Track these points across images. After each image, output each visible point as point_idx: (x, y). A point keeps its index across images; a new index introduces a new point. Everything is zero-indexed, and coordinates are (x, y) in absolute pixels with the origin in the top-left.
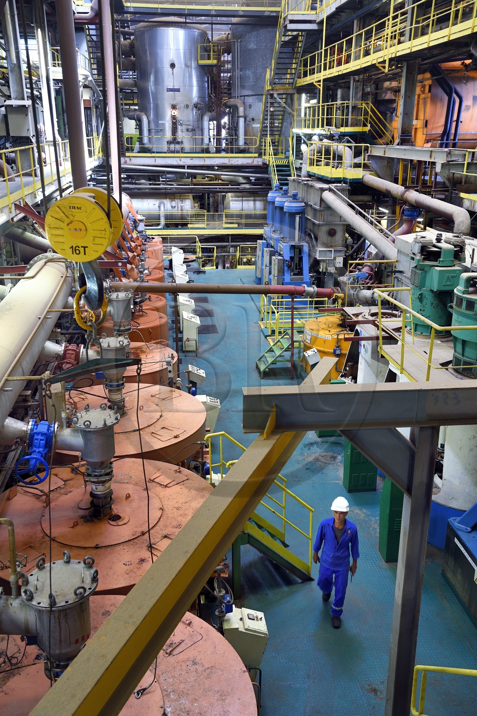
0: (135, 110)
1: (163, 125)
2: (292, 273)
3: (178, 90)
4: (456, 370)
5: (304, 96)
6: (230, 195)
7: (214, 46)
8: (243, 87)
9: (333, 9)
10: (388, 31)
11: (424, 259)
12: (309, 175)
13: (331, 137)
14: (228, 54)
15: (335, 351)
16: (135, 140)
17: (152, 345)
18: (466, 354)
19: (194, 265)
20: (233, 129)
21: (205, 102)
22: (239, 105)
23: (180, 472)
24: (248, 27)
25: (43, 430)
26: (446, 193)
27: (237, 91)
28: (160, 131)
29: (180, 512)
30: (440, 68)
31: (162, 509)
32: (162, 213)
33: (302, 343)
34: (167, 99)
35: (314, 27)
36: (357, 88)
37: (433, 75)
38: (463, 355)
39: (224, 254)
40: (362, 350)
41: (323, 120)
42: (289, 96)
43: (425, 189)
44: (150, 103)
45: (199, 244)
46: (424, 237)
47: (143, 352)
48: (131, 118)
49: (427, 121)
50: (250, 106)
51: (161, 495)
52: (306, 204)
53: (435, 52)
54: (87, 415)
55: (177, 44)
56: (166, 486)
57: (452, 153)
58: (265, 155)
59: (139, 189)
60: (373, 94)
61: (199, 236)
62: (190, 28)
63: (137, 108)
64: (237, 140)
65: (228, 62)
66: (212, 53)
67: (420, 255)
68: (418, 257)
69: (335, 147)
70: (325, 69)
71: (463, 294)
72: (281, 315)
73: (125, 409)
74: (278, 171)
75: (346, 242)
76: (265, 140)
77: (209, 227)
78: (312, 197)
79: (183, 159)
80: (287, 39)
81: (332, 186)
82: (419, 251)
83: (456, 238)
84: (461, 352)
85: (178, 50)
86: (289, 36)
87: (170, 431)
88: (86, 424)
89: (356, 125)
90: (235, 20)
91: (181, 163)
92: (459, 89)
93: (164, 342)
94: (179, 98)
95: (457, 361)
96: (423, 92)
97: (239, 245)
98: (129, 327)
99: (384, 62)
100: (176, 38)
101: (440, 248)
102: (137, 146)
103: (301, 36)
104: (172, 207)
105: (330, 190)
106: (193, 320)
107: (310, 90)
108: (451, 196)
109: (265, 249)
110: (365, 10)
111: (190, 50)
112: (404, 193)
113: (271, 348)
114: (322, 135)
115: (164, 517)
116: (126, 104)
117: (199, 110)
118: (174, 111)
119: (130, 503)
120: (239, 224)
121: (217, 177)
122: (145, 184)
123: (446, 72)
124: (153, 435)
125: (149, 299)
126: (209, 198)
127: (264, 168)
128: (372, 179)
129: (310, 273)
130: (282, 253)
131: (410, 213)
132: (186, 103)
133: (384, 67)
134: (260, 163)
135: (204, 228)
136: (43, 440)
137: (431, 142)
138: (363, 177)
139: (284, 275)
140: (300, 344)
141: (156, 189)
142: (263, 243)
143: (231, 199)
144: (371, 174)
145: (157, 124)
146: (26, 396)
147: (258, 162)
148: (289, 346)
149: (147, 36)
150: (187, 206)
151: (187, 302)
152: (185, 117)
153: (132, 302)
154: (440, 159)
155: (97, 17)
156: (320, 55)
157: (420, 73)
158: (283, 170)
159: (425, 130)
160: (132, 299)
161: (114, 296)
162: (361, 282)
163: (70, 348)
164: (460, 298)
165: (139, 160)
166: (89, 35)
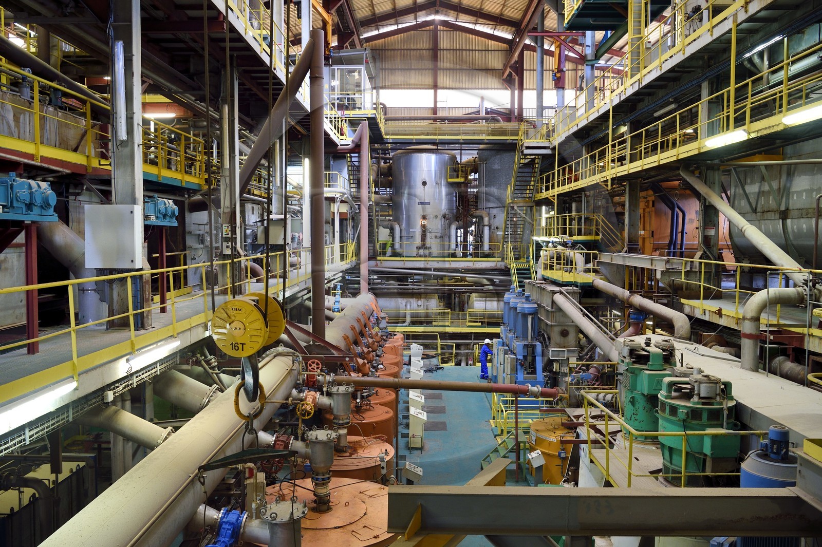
0: (390, 220)
1: (414, 233)
2: (525, 372)
3: (429, 203)
4: (666, 479)
5: (544, 208)
6: (474, 295)
7: (462, 167)
8: (488, 200)
9: (563, 138)
10: (609, 156)
11: (634, 362)
12: (545, 279)
13: (564, 244)
14: (476, 173)
15: (560, 454)
16: (389, 245)
17: (371, 440)
18: (674, 462)
19: (434, 361)
20: (479, 236)
21: (453, 213)
22: (484, 216)
24: (493, 152)
25: (232, 519)
26: (669, 299)
27: (482, 204)
28: (411, 237)
30: (661, 186)
32: (408, 311)
33: (527, 444)
34: (418, 210)
35: (548, 152)
36: (588, 202)
37: (655, 192)
38: (671, 464)
39: (467, 351)
40: (582, 453)
41: (558, 229)
42: (529, 208)
43: (648, 295)
44: (403, 214)
45: (439, 342)
46: (633, 341)
47: (361, 447)
48: (384, 227)
49: (653, 232)
50: (495, 217)
52: (539, 305)
53: (653, 173)
54: (277, 507)
55: (430, 166)
57: (671, 261)
58: (506, 259)
59: (388, 289)
60: (604, 208)
62: (441, 153)
63: (391, 218)
64: (482, 246)
65: (475, 180)
66: (460, 173)
67: (629, 358)
68: (627, 360)
69: (568, 254)
70: (558, 186)
71: (666, 399)
72: (508, 414)
73: (330, 504)
74: (518, 274)
75: (579, 343)
76: (507, 246)
77: (452, 325)
78: (544, 299)
79: (429, 263)
80: (527, 161)
81: (563, 289)
82: (628, 354)
83: (665, 343)
84: (669, 460)
85: (430, 171)
86: (528, 159)
87: (371, 531)
88: (272, 516)
89: (590, 234)
90: (481, 146)
91: (428, 266)
92: (681, 205)
93: (383, 437)
94: (429, 210)
95: (665, 469)
96: (648, 206)
97: (478, 343)
98: (348, 420)
99: (607, 181)
100: (429, 161)
101: (649, 352)
102: (389, 251)
103: (538, 159)
104: (418, 306)
105: (561, 293)
106: (420, 416)
107: (547, 202)
108: (673, 302)
109: (500, 347)
110: (591, 139)
111: (441, 171)
112: (629, 298)
113: (497, 448)
114: (555, 242)
116: (381, 216)
117: (447, 219)
118: (424, 221)
120: (482, 323)
121: (463, 279)
122: (393, 285)
123: (667, 190)
124: (353, 533)
125: (377, 393)
126: (455, 298)
127: (506, 271)
128: (600, 283)
129: (543, 372)
130: (515, 351)
131: (635, 316)
132: (435, 214)
133: (607, 186)
134: (503, 267)
135: (448, 326)
136: (230, 529)
137: (659, 250)
138: (593, 281)
139: (517, 374)
140: (525, 445)
141: (404, 289)
142: (498, 341)
143: (475, 299)
144: (601, 279)
145: (408, 232)
146: (230, 484)
147: (501, 265)
148: (514, 446)
149: (403, 161)
150: (433, 305)
151: (418, 399)
152: (435, 226)
153: (359, 396)
154: (660, 267)
155: (357, 148)
156: (553, 174)
157: (642, 190)
158: (524, 273)
159: (652, 239)
160: (359, 393)
161: (334, 389)
162: (586, 383)
163: (280, 439)
164: (663, 404)
165: (389, 263)
166: (351, 161)
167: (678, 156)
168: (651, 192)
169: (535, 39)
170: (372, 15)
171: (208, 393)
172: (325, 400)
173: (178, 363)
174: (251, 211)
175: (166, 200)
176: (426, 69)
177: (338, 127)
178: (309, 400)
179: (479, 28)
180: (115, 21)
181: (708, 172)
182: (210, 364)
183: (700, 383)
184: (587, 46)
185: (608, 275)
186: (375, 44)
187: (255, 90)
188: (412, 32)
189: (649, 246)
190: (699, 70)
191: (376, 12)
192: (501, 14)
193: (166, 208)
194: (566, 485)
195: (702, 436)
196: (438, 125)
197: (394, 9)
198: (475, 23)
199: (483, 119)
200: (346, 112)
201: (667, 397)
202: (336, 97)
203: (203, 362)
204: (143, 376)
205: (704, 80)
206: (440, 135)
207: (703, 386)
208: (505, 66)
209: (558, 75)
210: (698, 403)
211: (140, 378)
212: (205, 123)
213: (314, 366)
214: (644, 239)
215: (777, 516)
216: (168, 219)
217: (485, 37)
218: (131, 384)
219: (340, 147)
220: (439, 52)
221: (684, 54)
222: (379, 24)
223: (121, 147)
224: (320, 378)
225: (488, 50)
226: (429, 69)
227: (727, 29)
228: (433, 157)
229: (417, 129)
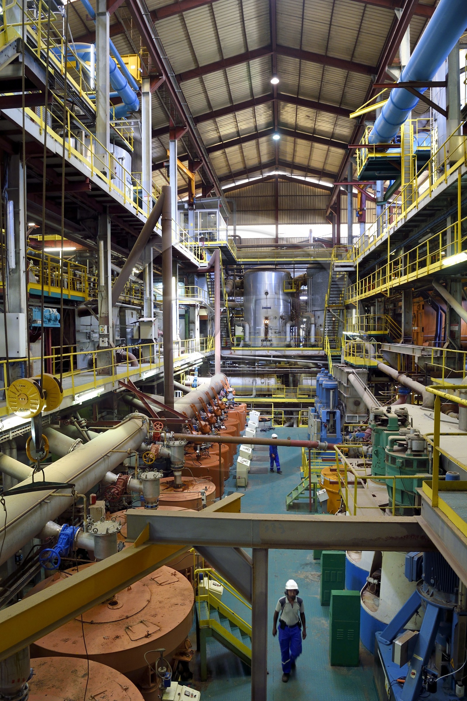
0: (242, 320)
1: (259, 329)
2: (328, 432)
3: (270, 308)
4: (391, 511)
6: (303, 375)
7: (295, 281)
8: (314, 305)
9: (361, 259)
10: (388, 273)
11: (378, 425)
12: (346, 363)
13: (362, 337)
14: (305, 286)
16: (242, 338)
17: (200, 480)
19: (269, 423)
20: (308, 333)
21: (288, 315)
22: (311, 316)
23: (175, 575)
24: (317, 270)
25: (68, 532)
26: (424, 378)
27: (310, 308)
28: (257, 333)
29: (161, 605)
31: (149, 601)
32: (254, 387)
33: (318, 485)
34: (263, 313)
35: (352, 269)
36: (380, 306)
37: (424, 298)
38: (392, 499)
39: (297, 416)
42: (341, 311)
43: (411, 375)
44: (251, 316)
45: (273, 409)
47: (192, 484)
48: (239, 326)
49: (423, 328)
50: (319, 317)
51: (154, 590)
52: (340, 382)
53: (419, 284)
54: (98, 525)
55: (271, 281)
56: (160, 584)
58: (325, 349)
59: (240, 371)
61: (274, 403)
62: (279, 271)
64: (310, 339)
65: (305, 290)
66: (294, 285)
68: (373, 423)
69: (365, 344)
70: (359, 294)
77: (287, 397)
78: (343, 378)
79: (270, 351)
80: (340, 276)
81: (356, 371)
82: (374, 419)
83: (401, 410)
84: (391, 496)
85: (271, 284)
88: (95, 530)
89: (381, 330)
90: (309, 266)
91: (269, 354)
93: (209, 478)
94: (270, 313)
95: (390, 503)
96: (419, 309)
99: (387, 291)
100: (270, 277)
101: (389, 417)
102: (242, 343)
103: (346, 274)
104: (262, 383)
105: (353, 373)
106: (244, 463)
111: (279, 284)
112: (398, 376)
113: (297, 487)
114: (357, 336)
115: (148, 607)
117: (284, 320)
118: (267, 321)
119: (130, 593)
120: (309, 395)
121: (295, 363)
125: (212, 446)
126: (290, 377)
127: (324, 358)
128: (382, 366)
130: (321, 416)
131: (402, 391)
132: (275, 316)
133: (387, 294)
134: (324, 354)
135: (283, 398)
136: (66, 538)
138: (378, 365)
139: (322, 433)
141: (252, 371)
142: (312, 409)
143: (304, 378)
144: (384, 363)
145: (255, 329)
147: (322, 353)
148: (308, 486)
149: (251, 277)
150: (272, 382)
151: (246, 451)
152: (274, 324)
153: (199, 448)
154: (417, 355)
155: (212, 268)
156: (356, 285)
157: (414, 298)
158: (336, 359)
159: (422, 333)
160: (198, 446)
161: (171, 443)
162: (361, 440)
163: (122, 478)
164: (388, 455)
165: (239, 352)
166: (210, 278)
167: (428, 272)
168: (421, 299)
169: (346, 187)
170: (229, 173)
171: (73, 444)
172: (166, 451)
173: (49, 423)
174: (131, 315)
175: (50, 309)
176: (270, 210)
177: (198, 254)
178: (153, 451)
179: (308, 179)
180: (9, 187)
181: (452, 283)
182: (81, 424)
183: (412, 440)
184: (378, 191)
185: (389, 360)
186: (233, 193)
187: (127, 230)
188: (259, 184)
189: (421, 339)
190: (444, 208)
191: (232, 170)
192: (324, 169)
193: (50, 315)
194: (340, 514)
195: (413, 478)
196: (279, 251)
197: (245, 167)
198: (305, 176)
199: (311, 245)
200: (205, 243)
201: (390, 451)
202: (199, 232)
203: (76, 423)
204: (18, 432)
205: (448, 216)
206: (277, 258)
207: (414, 442)
208: (328, 207)
209: (360, 213)
210: (410, 455)
211: (15, 433)
212: (88, 254)
213: (158, 426)
214: (417, 333)
215: (405, 537)
216: (52, 322)
217: (313, 186)
218: (8, 437)
219: (199, 268)
220: (279, 197)
221: (431, 197)
222: (235, 179)
223: (13, 273)
224: (163, 434)
225: (315, 196)
226: (272, 210)
227: (455, 179)
228: (273, 274)
229: (262, 254)
